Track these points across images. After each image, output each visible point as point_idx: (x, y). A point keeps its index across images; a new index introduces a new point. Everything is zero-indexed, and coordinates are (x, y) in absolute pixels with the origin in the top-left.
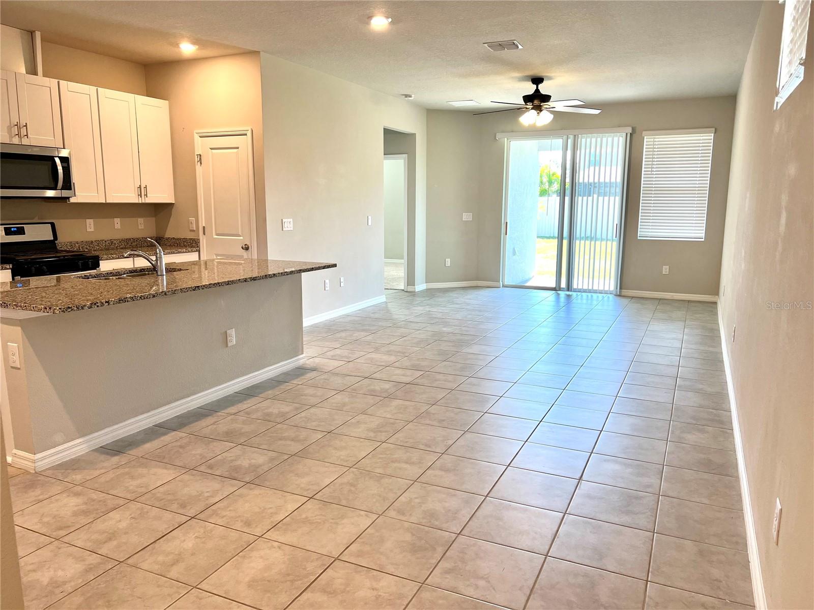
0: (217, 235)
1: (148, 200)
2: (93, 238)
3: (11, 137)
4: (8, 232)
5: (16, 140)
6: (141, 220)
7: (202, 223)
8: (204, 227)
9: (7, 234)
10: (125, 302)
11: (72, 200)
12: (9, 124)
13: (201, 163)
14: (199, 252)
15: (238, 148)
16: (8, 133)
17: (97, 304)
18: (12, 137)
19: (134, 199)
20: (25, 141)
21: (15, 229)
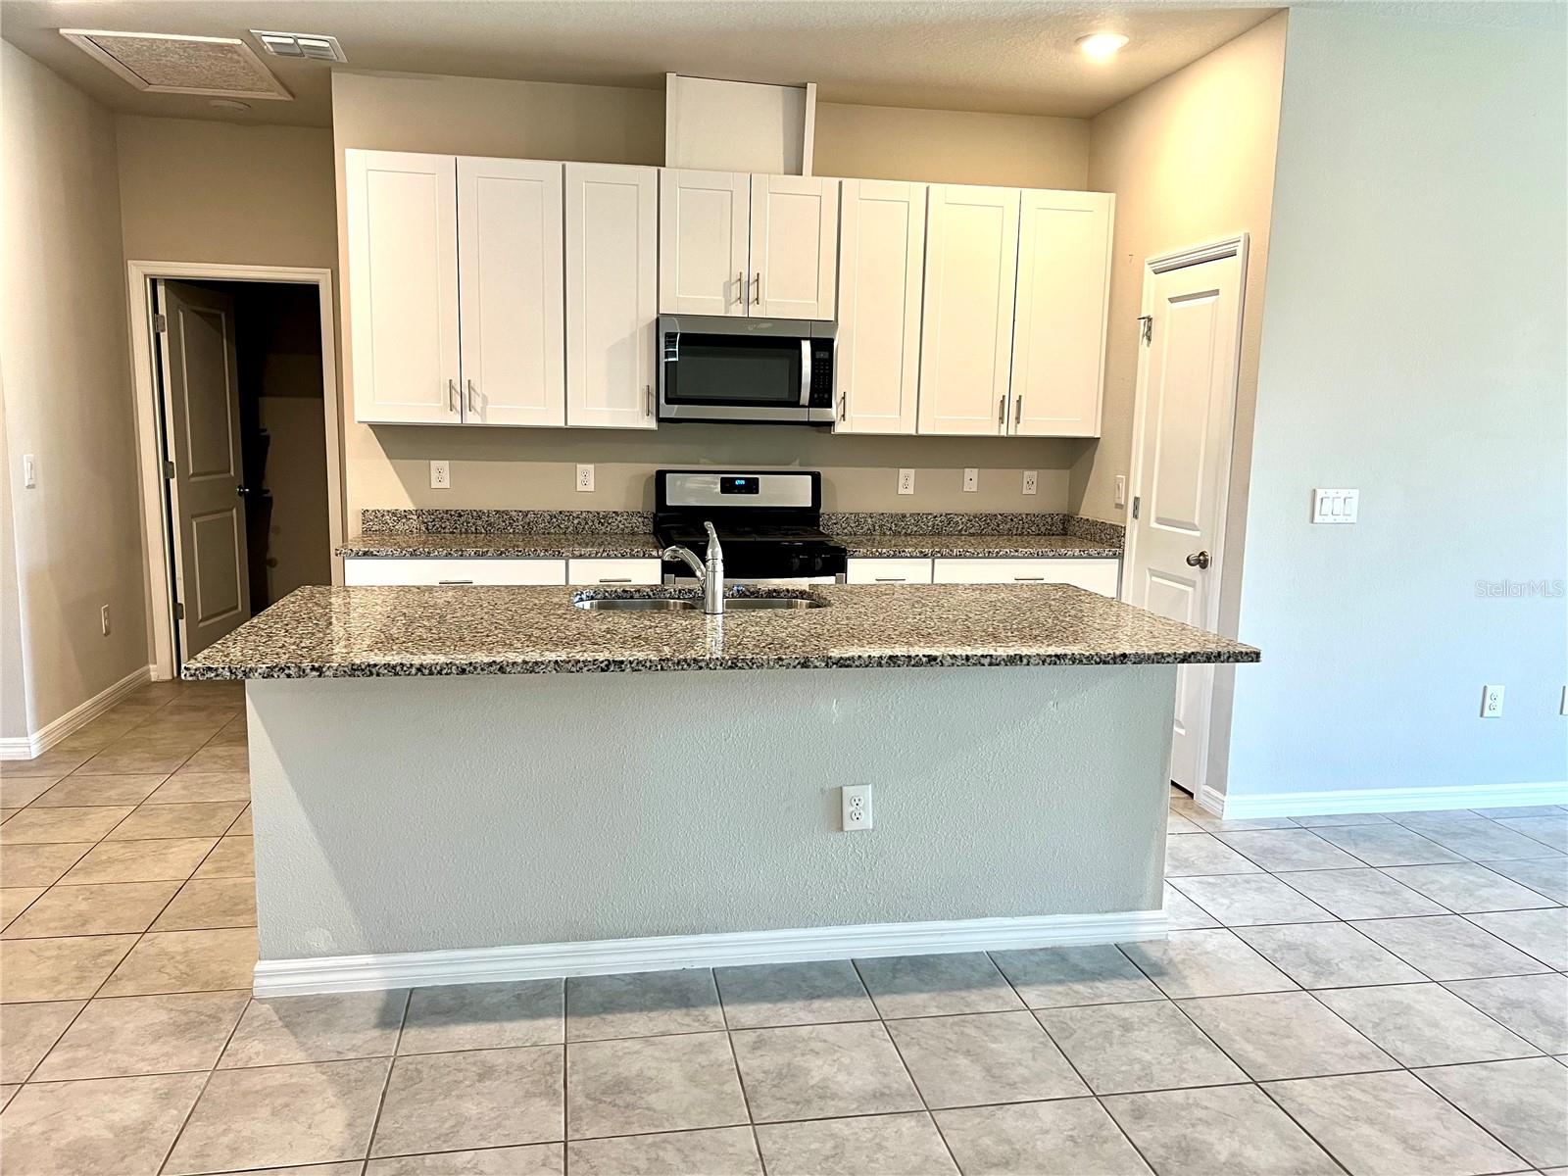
0: (1159, 521)
1: (1024, 430)
2: (908, 508)
3: (728, 303)
4: (728, 486)
5: (737, 311)
6: (1030, 475)
7: (1136, 490)
8: (1137, 499)
9: (724, 490)
10: (371, 674)
11: (840, 428)
12: (728, 279)
13: (1149, 339)
14: (1121, 557)
15: (1216, 292)
16: (724, 296)
17: (287, 671)
18: (731, 304)
19: (991, 429)
20: (755, 312)
21: (743, 482)
